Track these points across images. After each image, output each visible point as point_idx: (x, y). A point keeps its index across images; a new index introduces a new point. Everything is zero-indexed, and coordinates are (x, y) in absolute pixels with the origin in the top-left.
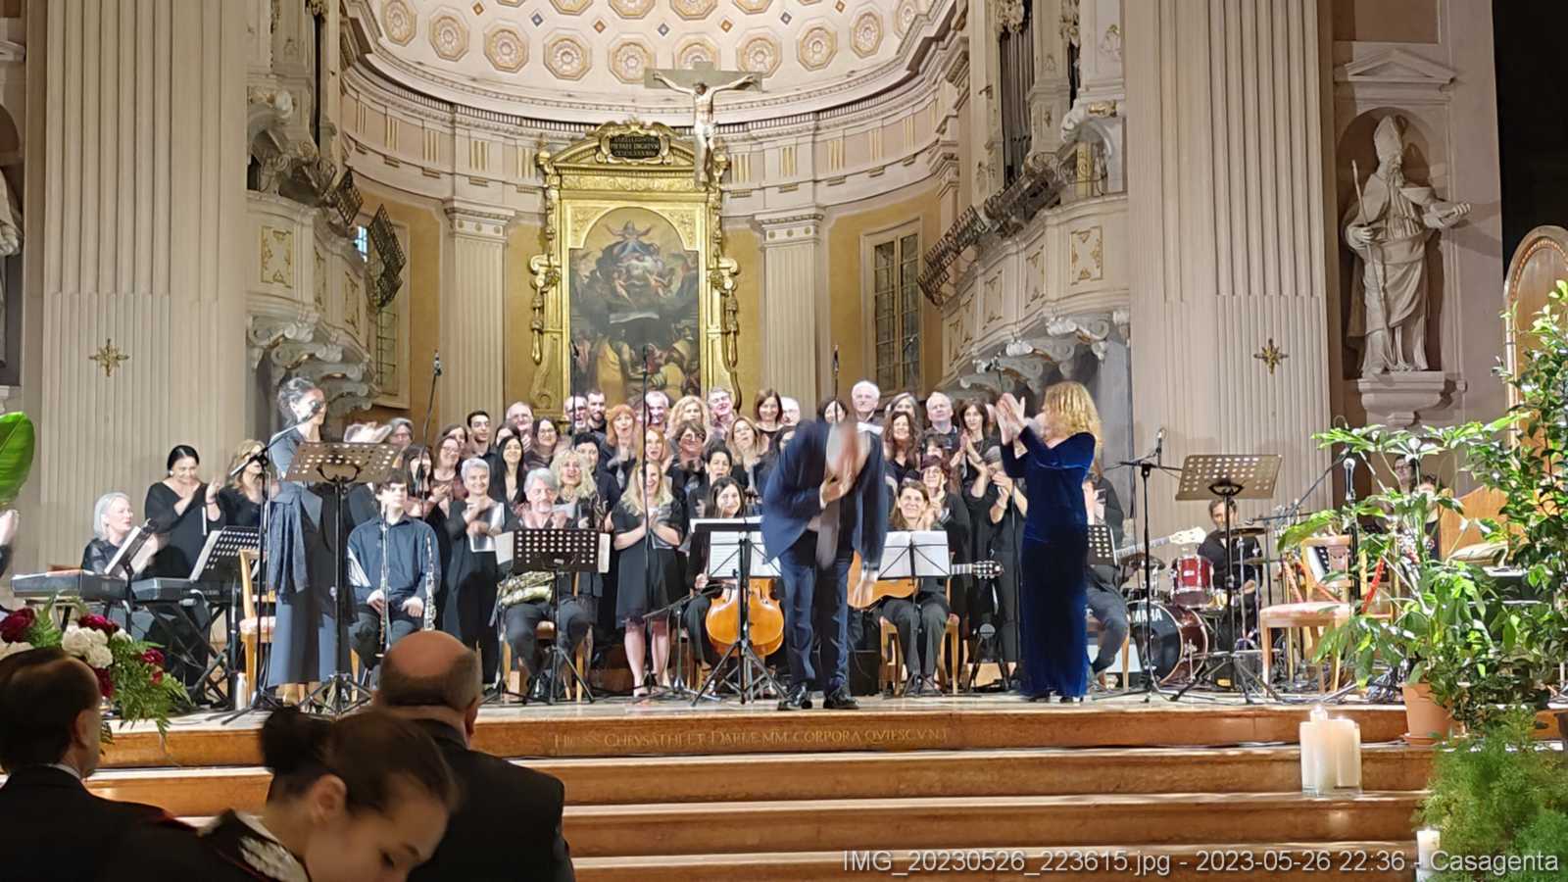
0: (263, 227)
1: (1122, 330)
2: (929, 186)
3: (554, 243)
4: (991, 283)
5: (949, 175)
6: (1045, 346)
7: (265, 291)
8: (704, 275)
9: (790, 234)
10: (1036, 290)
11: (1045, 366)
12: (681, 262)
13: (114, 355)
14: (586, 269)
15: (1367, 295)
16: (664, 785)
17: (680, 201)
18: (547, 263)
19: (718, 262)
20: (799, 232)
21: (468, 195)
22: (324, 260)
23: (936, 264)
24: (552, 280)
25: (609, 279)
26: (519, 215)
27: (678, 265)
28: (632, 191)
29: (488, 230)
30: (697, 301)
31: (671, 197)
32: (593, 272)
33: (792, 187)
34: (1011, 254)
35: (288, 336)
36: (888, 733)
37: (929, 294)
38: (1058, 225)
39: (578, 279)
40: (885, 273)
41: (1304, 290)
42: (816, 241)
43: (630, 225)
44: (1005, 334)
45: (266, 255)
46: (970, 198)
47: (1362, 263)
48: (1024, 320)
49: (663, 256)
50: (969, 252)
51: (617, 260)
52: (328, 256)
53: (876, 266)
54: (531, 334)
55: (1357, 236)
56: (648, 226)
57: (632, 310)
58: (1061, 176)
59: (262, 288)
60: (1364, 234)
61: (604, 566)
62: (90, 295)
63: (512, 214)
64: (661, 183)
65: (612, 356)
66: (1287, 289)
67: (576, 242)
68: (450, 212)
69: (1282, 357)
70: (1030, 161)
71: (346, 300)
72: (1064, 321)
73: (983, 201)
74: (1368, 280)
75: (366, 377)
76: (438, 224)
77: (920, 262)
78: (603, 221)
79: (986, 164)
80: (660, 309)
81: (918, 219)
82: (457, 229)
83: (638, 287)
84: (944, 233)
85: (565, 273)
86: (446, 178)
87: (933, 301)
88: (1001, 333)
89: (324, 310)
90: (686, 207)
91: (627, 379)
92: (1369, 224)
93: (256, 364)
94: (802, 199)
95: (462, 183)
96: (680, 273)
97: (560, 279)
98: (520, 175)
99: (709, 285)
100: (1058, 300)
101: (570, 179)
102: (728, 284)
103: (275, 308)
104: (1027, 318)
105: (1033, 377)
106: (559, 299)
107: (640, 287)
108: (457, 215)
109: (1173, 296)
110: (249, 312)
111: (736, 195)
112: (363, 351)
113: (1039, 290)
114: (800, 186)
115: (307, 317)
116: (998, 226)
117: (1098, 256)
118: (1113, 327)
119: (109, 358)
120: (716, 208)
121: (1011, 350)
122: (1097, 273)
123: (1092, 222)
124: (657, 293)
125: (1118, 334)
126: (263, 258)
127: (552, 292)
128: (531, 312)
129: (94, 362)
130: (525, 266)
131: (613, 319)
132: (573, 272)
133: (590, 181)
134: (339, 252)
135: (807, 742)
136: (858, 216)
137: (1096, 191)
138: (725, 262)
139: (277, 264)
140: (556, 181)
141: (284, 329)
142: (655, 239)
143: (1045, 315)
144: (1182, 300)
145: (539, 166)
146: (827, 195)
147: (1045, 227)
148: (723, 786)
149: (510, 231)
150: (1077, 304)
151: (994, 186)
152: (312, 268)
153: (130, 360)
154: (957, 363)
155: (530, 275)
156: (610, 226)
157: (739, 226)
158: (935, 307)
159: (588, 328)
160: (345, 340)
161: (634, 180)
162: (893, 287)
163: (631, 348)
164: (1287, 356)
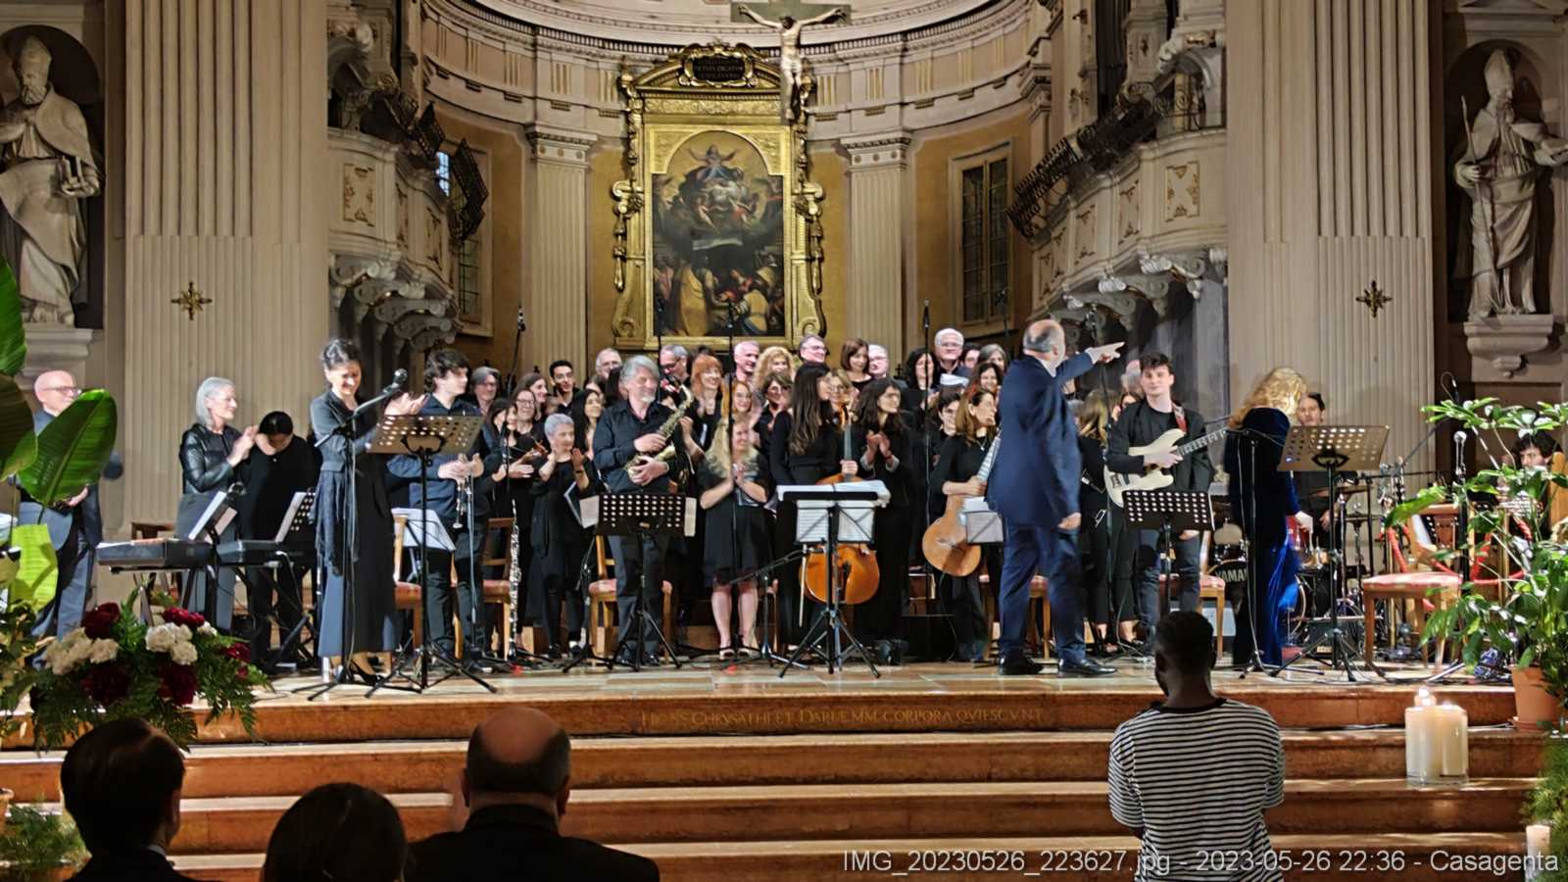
0: (346, 164)
1: (1219, 269)
2: (1020, 110)
3: (636, 169)
4: (1083, 217)
5: (1041, 99)
6: (1137, 283)
7: (346, 230)
8: (788, 201)
9: (876, 158)
10: (1130, 227)
11: (1138, 302)
12: (765, 187)
13: (197, 297)
14: (669, 194)
15: (1474, 235)
16: (752, 767)
17: (764, 124)
18: (629, 188)
19: (803, 187)
20: (885, 156)
21: (549, 120)
22: (406, 196)
23: (1028, 194)
24: (635, 206)
25: (692, 205)
26: (601, 140)
27: (762, 190)
28: (716, 114)
29: (570, 154)
30: (781, 227)
31: (754, 120)
32: (676, 198)
33: (877, 111)
34: (1104, 188)
35: (370, 274)
36: (979, 713)
37: (1019, 226)
38: (1154, 159)
39: (661, 205)
40: (973, 198)
41: (1409, 231)
42: (903, 166)
43: (713, 150)
44: (1097, 271)
45: (348, 193)
46: (1060, 127)
47: (1470, 202)
48: (1117, 256)
49: (747, 182)
50: (1060, 186)
51: (701, 185)
52: (409, 192)
53: (964, 192)
54: (612, 260)
55: (1466, 174)
56: (732, 150)
57: (715, 237)
58: (1158, 105)
59: (344, 226)
60: (1472, 173)
61: (690, 530)
62: (172, 237)
63: (594, 138)
64: (745, 106)
65: (695, 284)
66: (1392, 229)
67: (659, 167)
68: (531, 135)
69: (1385, 300)
70: (1125, 91)
71: (426, 236)
72: (1158, 259)
73: (1076, 129)
74: (1476, 219)
75: (449, 313)
76: (520, 149)
77: (1010, 189)
78: (687, 146)
79: (1079, 91)
80: (743, 234)
81: (1007, 144)
82: (539, 153)
83: (720, 212)
84: (1034, 164)
85: (648, 198)
86: (528, 103)
87: (1023, 233)
88: (1093, 269)
89: (406, 246)
90: (771, 130)
91: (710, 306)
92: (1478, 162)
93: (338, 303)
94: (889, 124)
95: (544, 107)
96: (764, 198)
97: (643, 206)
98: (603, 98)
99: (794, 210)
100: (1153, 237)
101: (653, 103)
102: (813, 210)
103: (356, 246)
104: (1121, 254)
105: (1126, 313)
106: (641, 225)
107: (722, 212)
108: (539, 140)
109: (1273, 236)
110: (330, 251)
111: (821, 118)
112: (447, 288)
113: (1133, 225)
114: (887, 109)
115: (389, 255)
116: (1090, 157)
117: (1194, 191)
118: (1209, 264)
119: (191, 302)
120: (802, 132)
121: (1103, 287)
122: (1192, 209)
123: (1189, 156)
124: (741, 220)
125: (1215, 272)
126: (345, 195)
127: (635, 219)
128: (614, 240)
129: (176, 305)
130: (607, 194)
131: (696, 246)
132: (656, 198)
133: (673, 105)
134: (421, 188)
135: (898, 723)
136: (947, 140)
137: (1193, 124)
138: (810, 188)
139: (358, 202)
140: (638, 105)
141: (366, 267)
142: (738, 164)
143: (1139, 252)
144: (1282, 240)
145: (622, 91)
146: (914, 118)
147: (1140, 161)
148: (812, 769)
149: (594, 156)
150: (1171, 242)
151: (1086, 116)
152: (394, 203)
153: (213, 304)
154: (1047, 297)
155: (611, 202)
156: (693, 150)
157: (823, 150)
158: (1024, 238)
159: (671, 255)
160: (428, 277)
161: (718, 103)
162: (981, 213)
163: (714, 274)
164: (1390, 299)
